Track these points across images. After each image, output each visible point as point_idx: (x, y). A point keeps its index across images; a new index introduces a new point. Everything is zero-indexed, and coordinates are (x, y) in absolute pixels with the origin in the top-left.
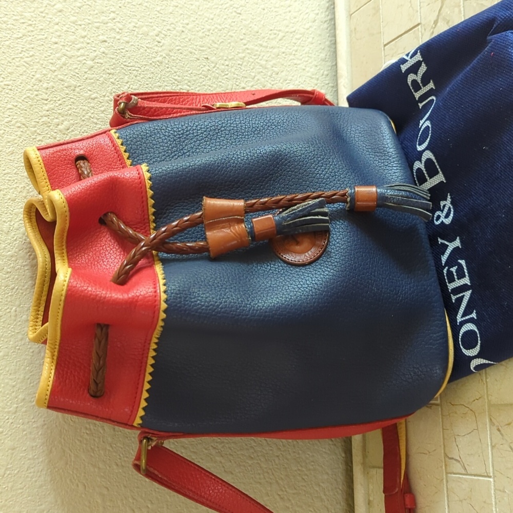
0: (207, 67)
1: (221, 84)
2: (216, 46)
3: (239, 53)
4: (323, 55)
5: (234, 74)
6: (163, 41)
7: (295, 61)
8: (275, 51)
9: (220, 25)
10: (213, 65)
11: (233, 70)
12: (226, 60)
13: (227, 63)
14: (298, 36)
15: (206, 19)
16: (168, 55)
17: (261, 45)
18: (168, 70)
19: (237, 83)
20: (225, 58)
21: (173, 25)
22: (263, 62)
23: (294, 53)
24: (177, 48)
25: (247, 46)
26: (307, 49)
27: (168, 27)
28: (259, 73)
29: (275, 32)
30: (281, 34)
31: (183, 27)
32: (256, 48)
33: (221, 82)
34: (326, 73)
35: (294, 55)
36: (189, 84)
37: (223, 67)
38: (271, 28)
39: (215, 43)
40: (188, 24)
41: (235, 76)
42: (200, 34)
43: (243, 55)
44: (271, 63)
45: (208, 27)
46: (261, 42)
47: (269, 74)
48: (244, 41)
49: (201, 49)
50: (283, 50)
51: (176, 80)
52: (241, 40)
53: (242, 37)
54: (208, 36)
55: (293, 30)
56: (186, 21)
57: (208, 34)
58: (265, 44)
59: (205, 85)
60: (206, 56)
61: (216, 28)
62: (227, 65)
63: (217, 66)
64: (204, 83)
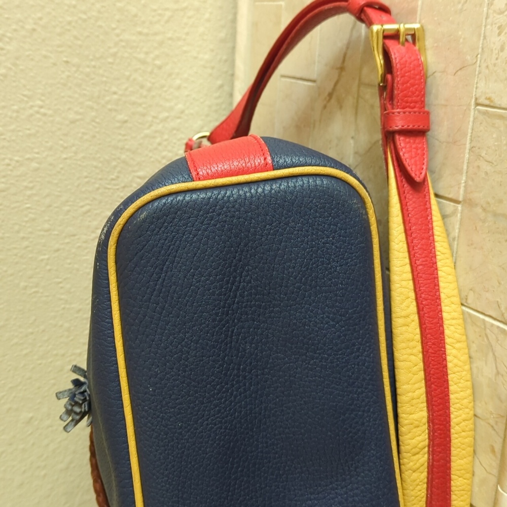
0: (67, 73)
1: (85, 92)
2: (79, 42)
3: (110, 48)
4: (222, 35)
5: (103, 76)
6: (8, 47)
7: (185, 48)
8: (159, 38)
9: (85, 13)
10: (74, 69)
11: (101, 71)
12: (92, 60)
13: (93, 63)
14: (190, 13)
15: (66, 8)
16: (15, 65)
17: (140, 33)
18: (14, 84)
19: (107, 88)
20: (91, 57)
21: (21, 24)
22: (142, 56)
23: (184, 36)
24: (27, 53)
25: (121, 37)
26: (201, 29)
27: (14, 27)
28: (136, 70)
29: (160, 12)
30: (168, 14)
31: (35, 24)
32: (134, 38)
33: (85, 90)
34: (224, 57)
35: (185, 40)
36: (43, 98)
37: (88, 70)
38: (155, 7)
39: (79, 39)
40: (41, 19)
41: (104, 79)
42: (58, 30)
43: (115, 50)
44: (152, 56)
45: (69, 19)
46: (139, 29)
47: (149, 69)
48: (117, 31)
49: (60, 49)
50: (169, 35)
51: (24, 96)
52: (114, 29)
53: (114, 26)
54: (69, 30)
55: (185, 5)
56: (39, 15)
57: (68, 27)
58: (145, 31)
59: (63, 97)
60: (65, 59)
61: (80, 18)
62: (94, 67)
63: (81, 69)
64: (62, 94)
